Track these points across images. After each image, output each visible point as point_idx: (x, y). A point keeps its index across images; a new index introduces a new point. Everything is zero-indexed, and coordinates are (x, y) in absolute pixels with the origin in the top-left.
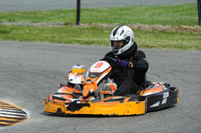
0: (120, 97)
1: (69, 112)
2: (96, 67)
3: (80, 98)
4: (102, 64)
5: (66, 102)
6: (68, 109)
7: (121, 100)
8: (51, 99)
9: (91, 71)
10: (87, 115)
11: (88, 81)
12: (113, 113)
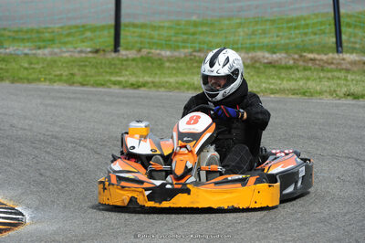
0: (240, 177)
1: (151, 204)
2: (188, 123)
3: (169, 179)
4: (199, 117)
5: (145, 185)
6: (150, 198)
7: (243, 182)
8: (114, 180)
9: (181, 130)
11: (181, 147)
12: (230, 205)
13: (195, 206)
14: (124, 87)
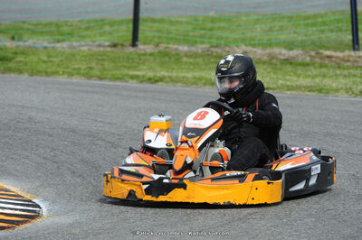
0: (239, 173)
1: (148, 198)
2: (195, 119)
3: (169, 173)
4: (207, 113)
5: (144, 179)
6: (148, 192)
7: (241, 178)
8: (116, 173)
9: (187, 126)
10: (181, 203)
11: (182, 142)
12: (226, 201)
13: (190, 201)
14: (142, 82)
